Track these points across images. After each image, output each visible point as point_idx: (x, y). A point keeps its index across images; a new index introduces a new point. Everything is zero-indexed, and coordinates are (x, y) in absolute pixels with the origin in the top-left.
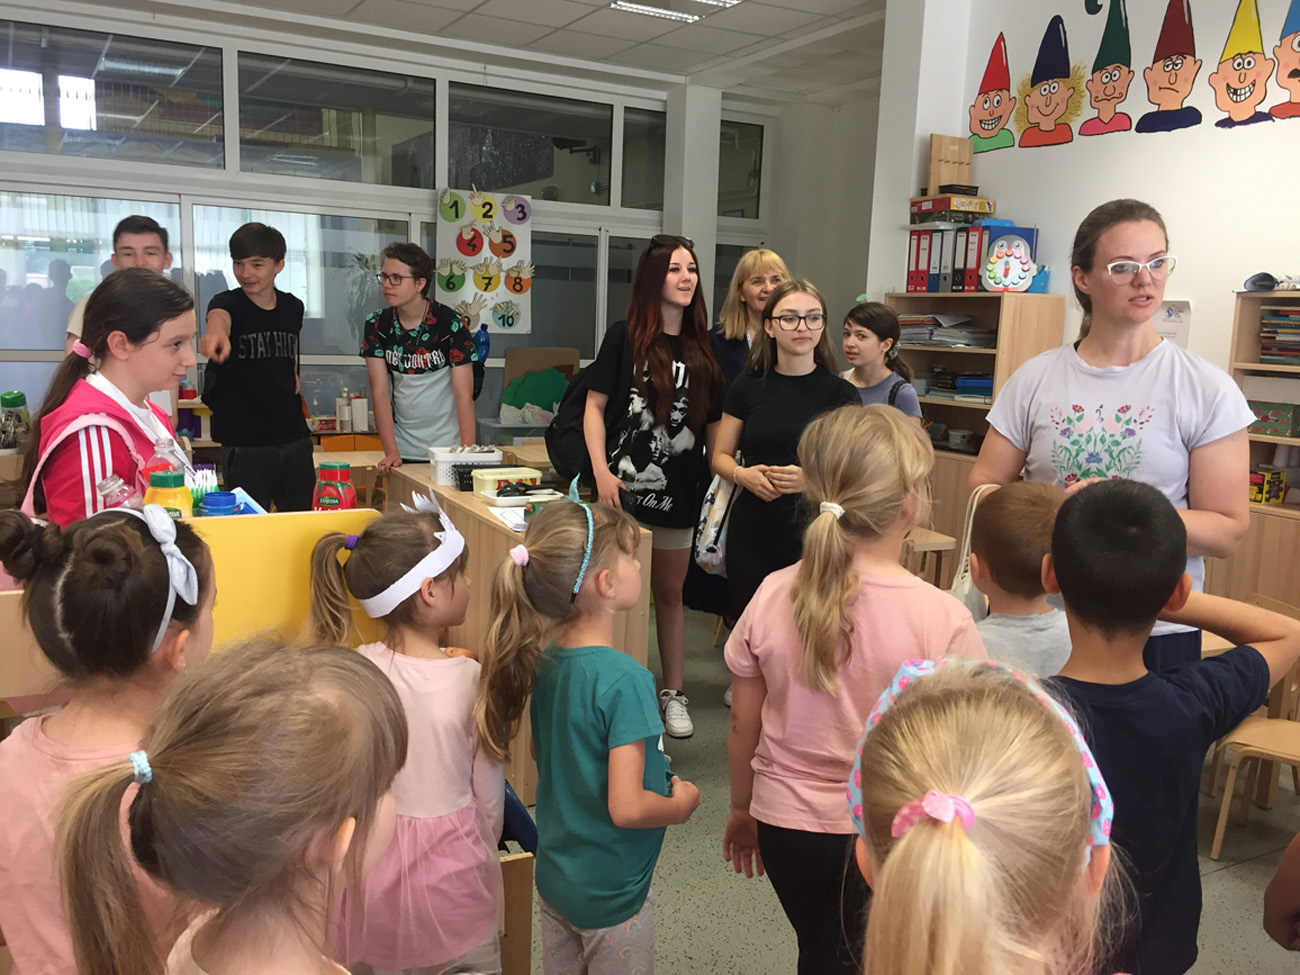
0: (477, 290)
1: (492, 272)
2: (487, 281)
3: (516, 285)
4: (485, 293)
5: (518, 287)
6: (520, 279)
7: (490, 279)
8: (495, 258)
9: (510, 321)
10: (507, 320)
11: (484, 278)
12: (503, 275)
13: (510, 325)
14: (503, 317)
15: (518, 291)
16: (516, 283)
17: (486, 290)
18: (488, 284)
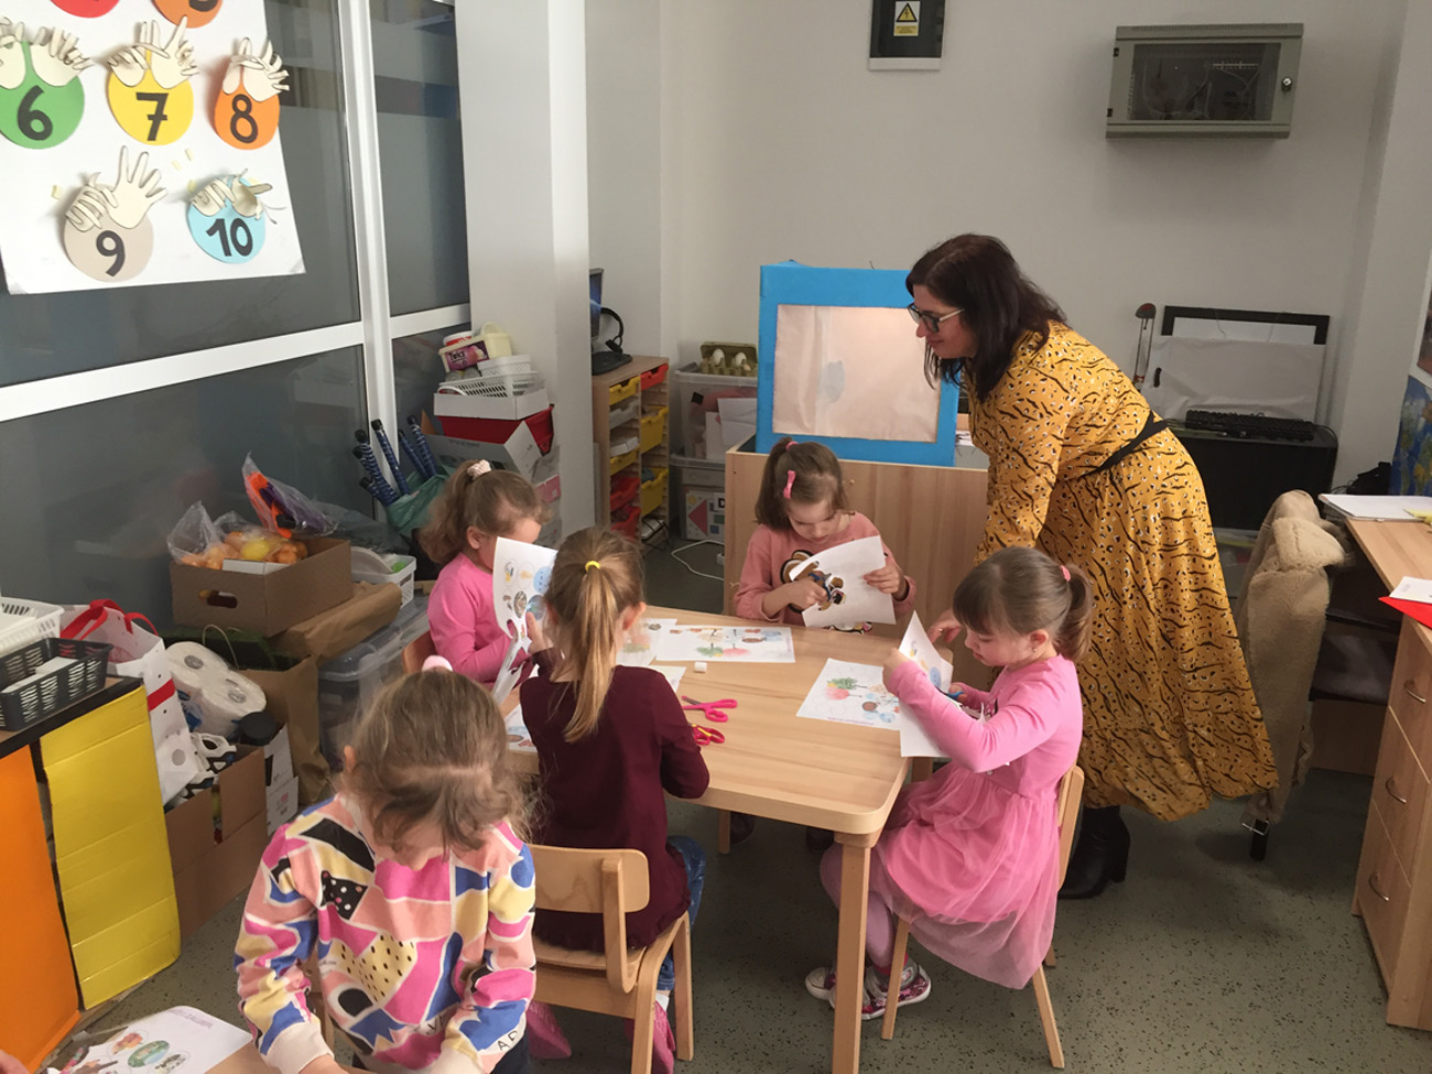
0: (125, 139)
1: (166, 74)
2: (151, 107)
3: (238, 120)
4: (150, 147)
5: (244, 127)
6: (246, 99)
7: (161, 99)
8: (165, 27)
9: (242, 240)
10: (232, 235)
11: (141, 96)
12: (199, 86)
13: (245, 250)
14: (219, 225)
15: (249, 140)
16: (238, 114)
17: (152, 136)
18: (157, 118)
